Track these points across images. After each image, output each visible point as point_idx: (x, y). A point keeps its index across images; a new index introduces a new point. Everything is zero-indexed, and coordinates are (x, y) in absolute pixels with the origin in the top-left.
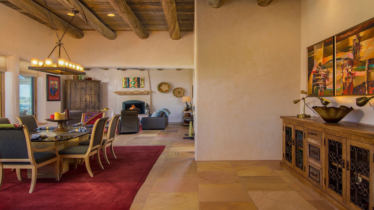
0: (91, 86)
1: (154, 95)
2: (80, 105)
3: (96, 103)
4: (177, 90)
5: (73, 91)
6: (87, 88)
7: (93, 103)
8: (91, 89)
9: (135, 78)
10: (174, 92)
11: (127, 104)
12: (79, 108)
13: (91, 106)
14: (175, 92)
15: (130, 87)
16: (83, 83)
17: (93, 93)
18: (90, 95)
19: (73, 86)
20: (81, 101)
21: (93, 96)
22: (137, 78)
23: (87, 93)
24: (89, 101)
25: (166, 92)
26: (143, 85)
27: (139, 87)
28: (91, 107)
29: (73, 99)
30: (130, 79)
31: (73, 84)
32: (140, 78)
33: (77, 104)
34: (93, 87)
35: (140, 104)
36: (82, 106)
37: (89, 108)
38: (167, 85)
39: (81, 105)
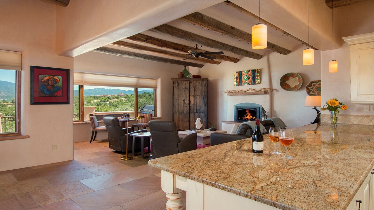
0: (196, 85)
1: (276, 95)
2: (182, 108)
3: (202, 107)
4: (314, 85)
5: (176, 92)
6: (191, 88)
7: (198, 106)
8: (195, 89)
9: (249, 71)
10: (310, 88)
11: (239, 108)
12: (182, 111)
13: (195, 109)
14: (312, 88)
15: (243, 84)
16: (186, 82)
17: (198, 94)
18: (195, 96)
19: (176, 86)
20: (184, 104)
21: (198, 97)
22: (252, 70)
23: (191, 94)
24: (193, 103)
25: (295, 89)
26: (259, 81)
27: (254, 83)
28: (195, 111)
29: (176, 101)
30: (243, 73)
31: (176, 83)
32: (255, 70)
33: (180, 107)
34: (198, 86)
35: (255, 109)
36: (185, 110)
37: (194, 112)
38: (297, 78)
39: (184, 108)
